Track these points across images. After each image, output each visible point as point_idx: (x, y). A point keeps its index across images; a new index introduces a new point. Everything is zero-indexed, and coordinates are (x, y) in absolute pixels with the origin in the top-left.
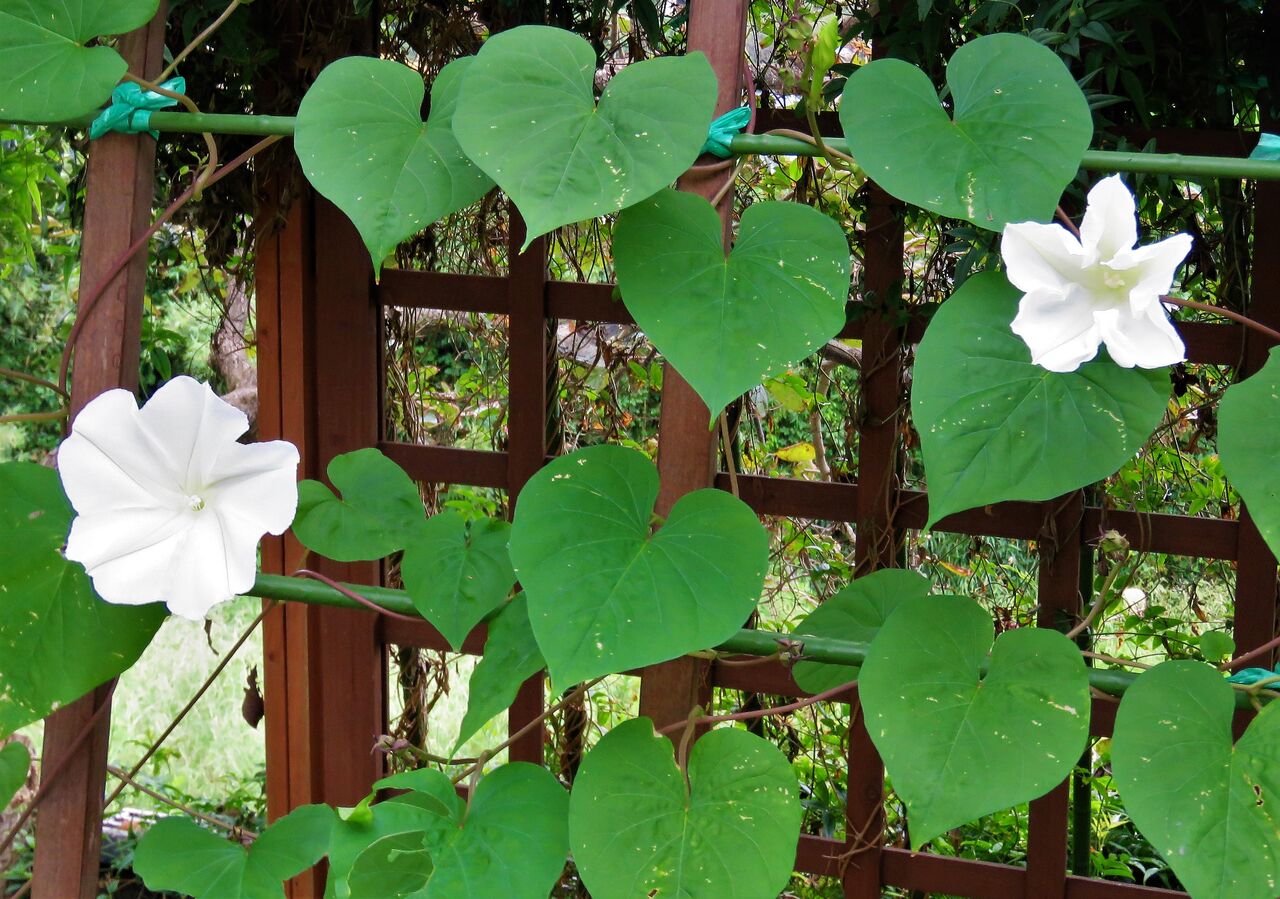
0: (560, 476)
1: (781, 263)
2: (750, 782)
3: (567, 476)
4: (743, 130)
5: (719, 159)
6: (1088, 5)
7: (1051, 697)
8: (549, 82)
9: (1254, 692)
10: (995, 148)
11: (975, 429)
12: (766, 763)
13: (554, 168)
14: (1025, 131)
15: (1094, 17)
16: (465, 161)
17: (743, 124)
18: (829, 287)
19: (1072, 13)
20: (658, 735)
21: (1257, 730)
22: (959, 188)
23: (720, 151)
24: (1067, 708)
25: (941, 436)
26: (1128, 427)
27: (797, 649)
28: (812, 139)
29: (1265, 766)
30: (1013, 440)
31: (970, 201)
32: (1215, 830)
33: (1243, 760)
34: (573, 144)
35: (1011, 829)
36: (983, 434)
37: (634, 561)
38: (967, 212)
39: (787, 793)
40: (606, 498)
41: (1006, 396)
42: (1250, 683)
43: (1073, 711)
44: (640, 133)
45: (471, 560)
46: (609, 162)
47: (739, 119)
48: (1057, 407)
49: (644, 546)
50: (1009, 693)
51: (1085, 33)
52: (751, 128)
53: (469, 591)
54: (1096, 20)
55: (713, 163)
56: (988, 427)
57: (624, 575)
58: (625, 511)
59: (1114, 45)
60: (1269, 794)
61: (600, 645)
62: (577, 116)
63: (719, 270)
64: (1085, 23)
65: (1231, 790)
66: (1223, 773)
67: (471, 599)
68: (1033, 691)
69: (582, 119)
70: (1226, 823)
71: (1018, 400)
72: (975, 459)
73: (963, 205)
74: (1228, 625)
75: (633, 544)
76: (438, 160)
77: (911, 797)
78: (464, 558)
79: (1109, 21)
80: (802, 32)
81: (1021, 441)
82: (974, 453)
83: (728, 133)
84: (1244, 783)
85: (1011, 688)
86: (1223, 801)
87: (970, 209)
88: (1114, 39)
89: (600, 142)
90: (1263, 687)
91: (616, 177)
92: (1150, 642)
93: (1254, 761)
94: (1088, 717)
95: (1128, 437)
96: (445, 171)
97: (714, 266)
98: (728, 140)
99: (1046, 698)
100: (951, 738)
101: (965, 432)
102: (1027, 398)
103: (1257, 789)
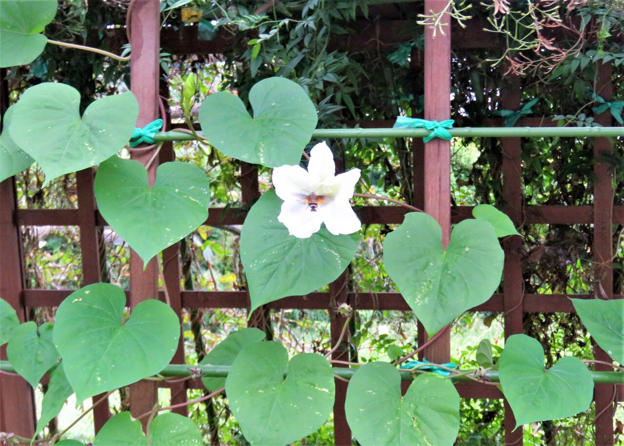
0: (76, 300)
1: (177, 190)
2: (178, 438)
3: (81, 300)
4: (160, 130)
5: (150, 145)
6: (326, 65)
7: (317, 385)
8: (57, 109)
9: (413, 372)
10: (273, 130)
11: (271, 264)
12: (186, 428)
13: (60, 148)
14: (286, 121)
15: (329, 71)
16: (21, 151)
17: (160, 127)
18: (200, 200)
19: (319, 70)
20: (133, 419)
21: (412, 391)
22: (256, 149)
23: (149, 141)
24: (324, 390)
25: (255, 269)
26: (341, 257)
27: (199, 372)
28: (190, 132)
29: (416, 407)
30: (289, 267)
31: (262, 155)
32: (395, 440)
33: (406, 404)
34: (69, 137)
35: (328, 440)
36: (275, 266)
37: (115, 338)
38: (260, 161)
39: (196, 441)
40: (100, 308)
41: (284, 247)
42: (411, 368)
43: (327, 391)
44: (102, 130)
45: (40, 344)
46: (87, 144)
47: (157, 125)
48: (308, 251)
49: (120, 330)
50: (297, 385)
51: (325, 79)
52: (164, 128)
53: (40, 359)
54: (330, 72)
55: (146, 146)
56: (276, 263)
57: (110, 344)
58: (110, 314)
59: (338, 83)
60: (419, 420)
61: (99, 379)
62: (71, 124)
63: (146, 196)
64: (325, 74)
65: (402, 420)
66: (397, 412)
67: (40, 363)
68: (308, 383)
69: (74, 126)
70: (399, 436)
71: (290, 249)
72: (271, 279)
73: (258, 157)
74: (416, 340)
75: (115, 329)
76: (7, 151)
77: (252, 439)
78: (37, 343)
79: (336, 73)
80: (176, 81)
81: (293, 268)
82: (271, 275)
83: (152, 132)
84: (408, 416)
85: (298, 382)
86: (398, 425)
87: (262, 159)
88: (338, 80)
89: (83, 136)
90: (417, 369)
91: (90, 151)
92: (383, 350)
93: (411, 405)
94: (334, 393)
95: (341, 262)
96: (10, 156)
97: (144, 193)
98: (153, 135)
99: (314, 386)
100: (270, 409)
101: (266, 266)
102: (294, 247)
103: (413, 418)
